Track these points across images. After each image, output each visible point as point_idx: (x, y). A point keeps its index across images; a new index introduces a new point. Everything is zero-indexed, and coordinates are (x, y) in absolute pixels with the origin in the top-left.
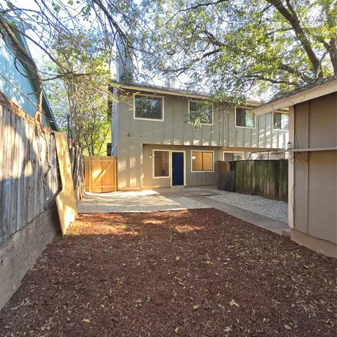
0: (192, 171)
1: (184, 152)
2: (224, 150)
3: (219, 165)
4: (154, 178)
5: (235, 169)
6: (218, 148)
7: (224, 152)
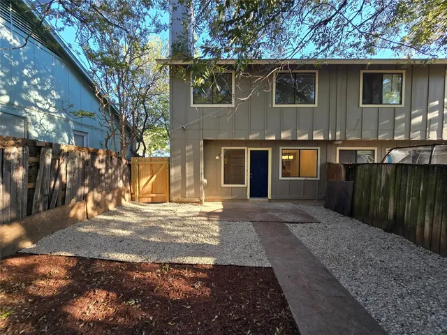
0: (281, 178)
1: (270, 150)
2: (338, 145)
3: (328, 168)
4: (223, 185)
5: (354, 178)
6: (327, 144)
7: (338, 149)
